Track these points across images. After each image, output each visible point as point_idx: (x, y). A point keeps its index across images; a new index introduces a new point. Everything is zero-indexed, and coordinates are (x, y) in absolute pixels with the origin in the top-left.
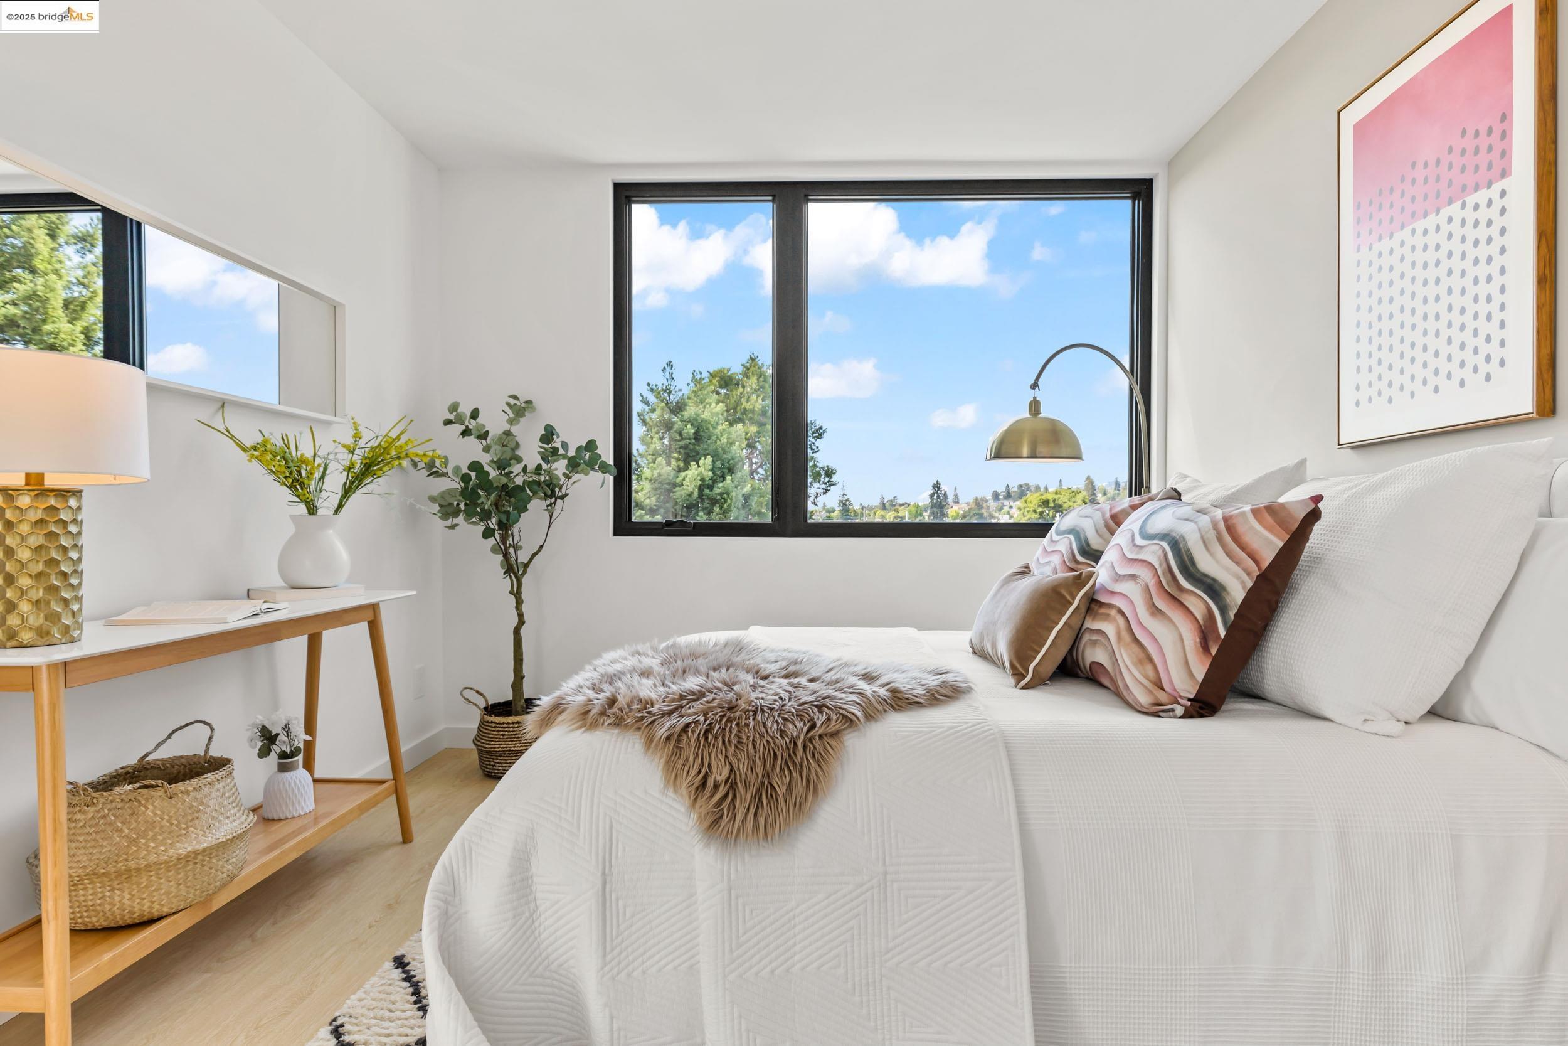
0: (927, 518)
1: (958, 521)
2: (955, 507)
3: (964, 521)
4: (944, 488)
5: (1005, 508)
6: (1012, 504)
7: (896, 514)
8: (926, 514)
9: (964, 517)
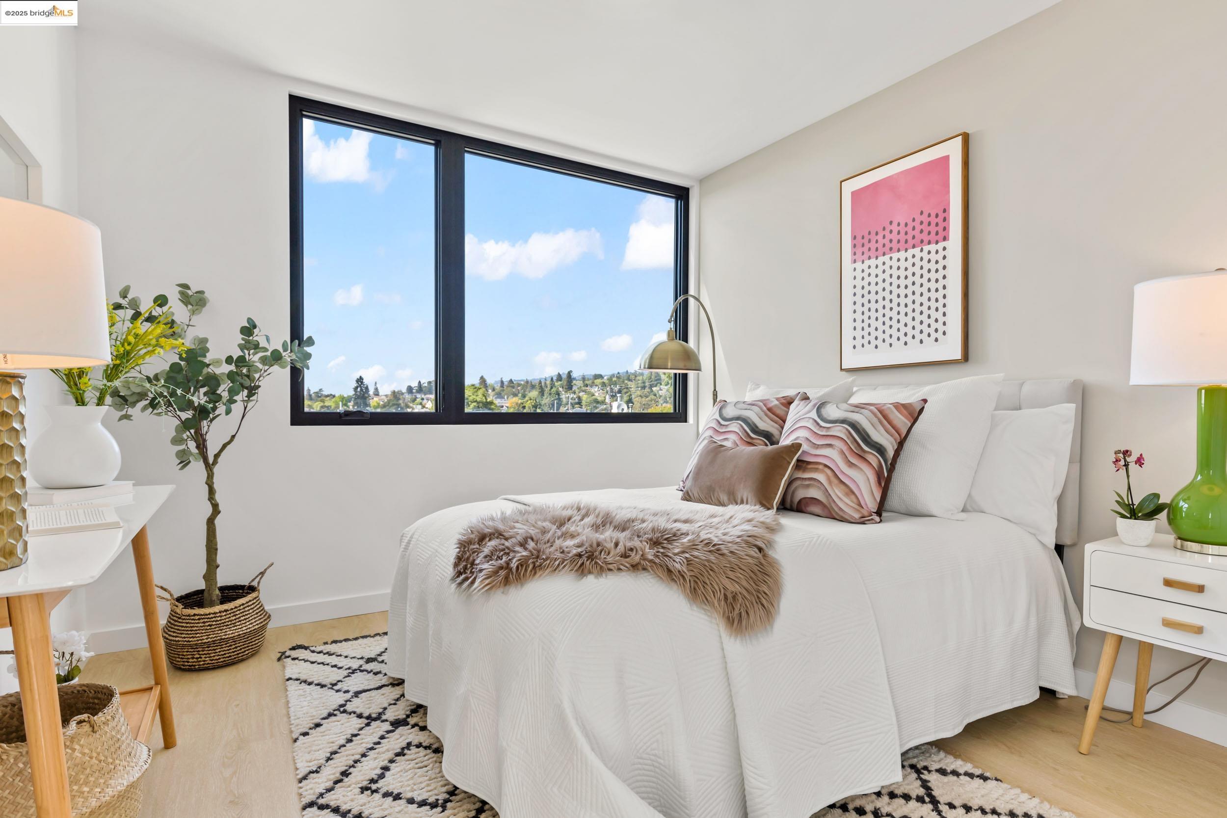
0: (351, 407)
1: (379, 410)
2: (376, 399)
3: (384, 410)
4: (365, 381)
5: (418, 400)
6: (423, 396)
7: (322, 404)
8: (351, 404)
9: (384, 406)
